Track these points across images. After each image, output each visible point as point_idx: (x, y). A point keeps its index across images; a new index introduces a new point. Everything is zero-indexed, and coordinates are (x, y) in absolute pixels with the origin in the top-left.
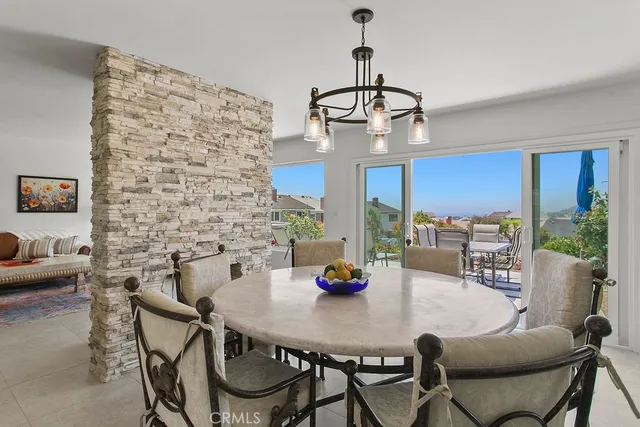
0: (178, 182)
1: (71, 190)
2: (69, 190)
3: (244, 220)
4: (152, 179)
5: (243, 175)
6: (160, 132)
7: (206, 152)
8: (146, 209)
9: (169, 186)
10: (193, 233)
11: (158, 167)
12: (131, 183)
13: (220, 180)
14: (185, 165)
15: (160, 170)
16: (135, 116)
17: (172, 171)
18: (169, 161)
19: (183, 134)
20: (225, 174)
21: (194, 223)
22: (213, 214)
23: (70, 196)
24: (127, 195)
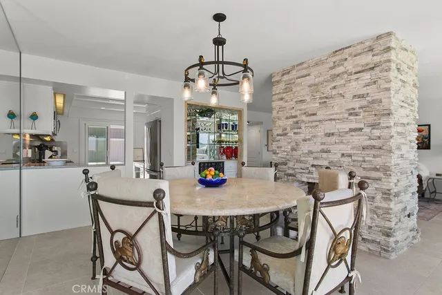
0: (300, 128)
1: (425, 133)
2: (423, 133)
3: (352, 152)
4: (289, 129)
5: (351, 114)
6: (291, 103)
7: (318, 105)
8: (286, 144)
9: (296, 131)
10: (309, 159)
11: (291, 121)
12: (280, 132)
13: (328, 122)
14: (304, 118)
15: (292, 123)
16: (282, 99)
17: (297, 123)
18: (295, 117)
19: (303, 99)
20: (332, 117)
21: (311, 152)
22: (323, 147)
23: (424, 137)
24: (278, 138)
